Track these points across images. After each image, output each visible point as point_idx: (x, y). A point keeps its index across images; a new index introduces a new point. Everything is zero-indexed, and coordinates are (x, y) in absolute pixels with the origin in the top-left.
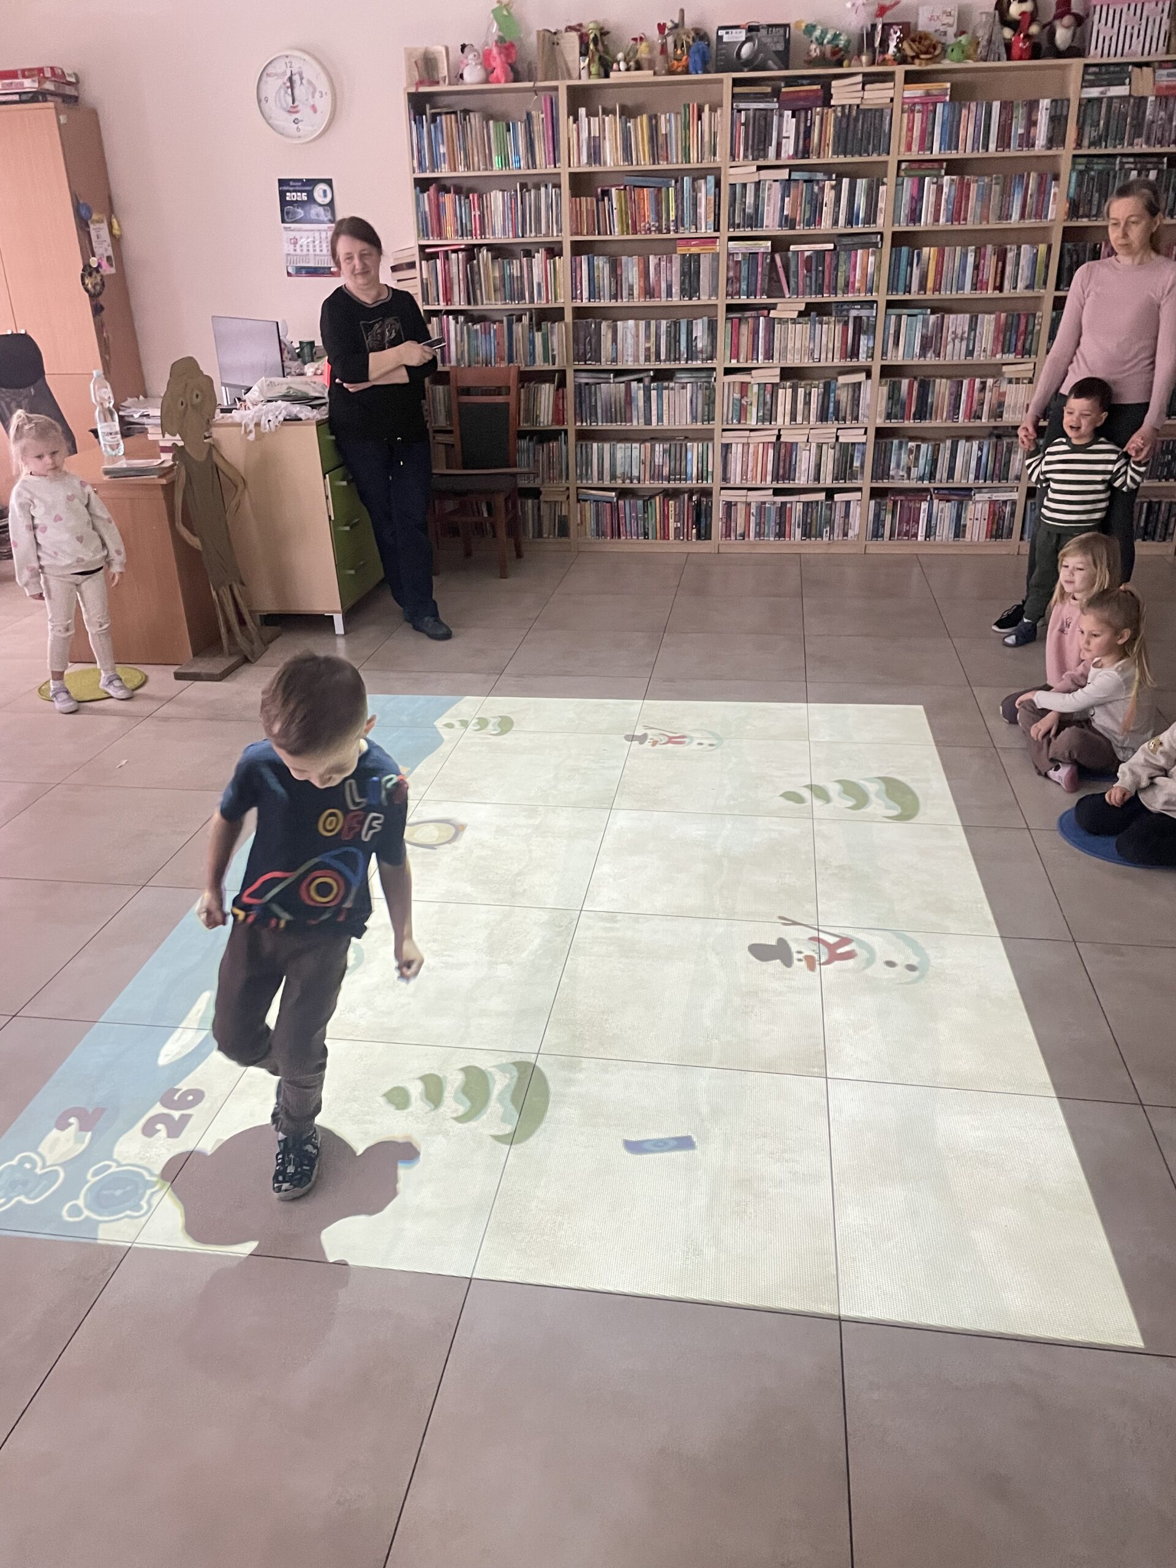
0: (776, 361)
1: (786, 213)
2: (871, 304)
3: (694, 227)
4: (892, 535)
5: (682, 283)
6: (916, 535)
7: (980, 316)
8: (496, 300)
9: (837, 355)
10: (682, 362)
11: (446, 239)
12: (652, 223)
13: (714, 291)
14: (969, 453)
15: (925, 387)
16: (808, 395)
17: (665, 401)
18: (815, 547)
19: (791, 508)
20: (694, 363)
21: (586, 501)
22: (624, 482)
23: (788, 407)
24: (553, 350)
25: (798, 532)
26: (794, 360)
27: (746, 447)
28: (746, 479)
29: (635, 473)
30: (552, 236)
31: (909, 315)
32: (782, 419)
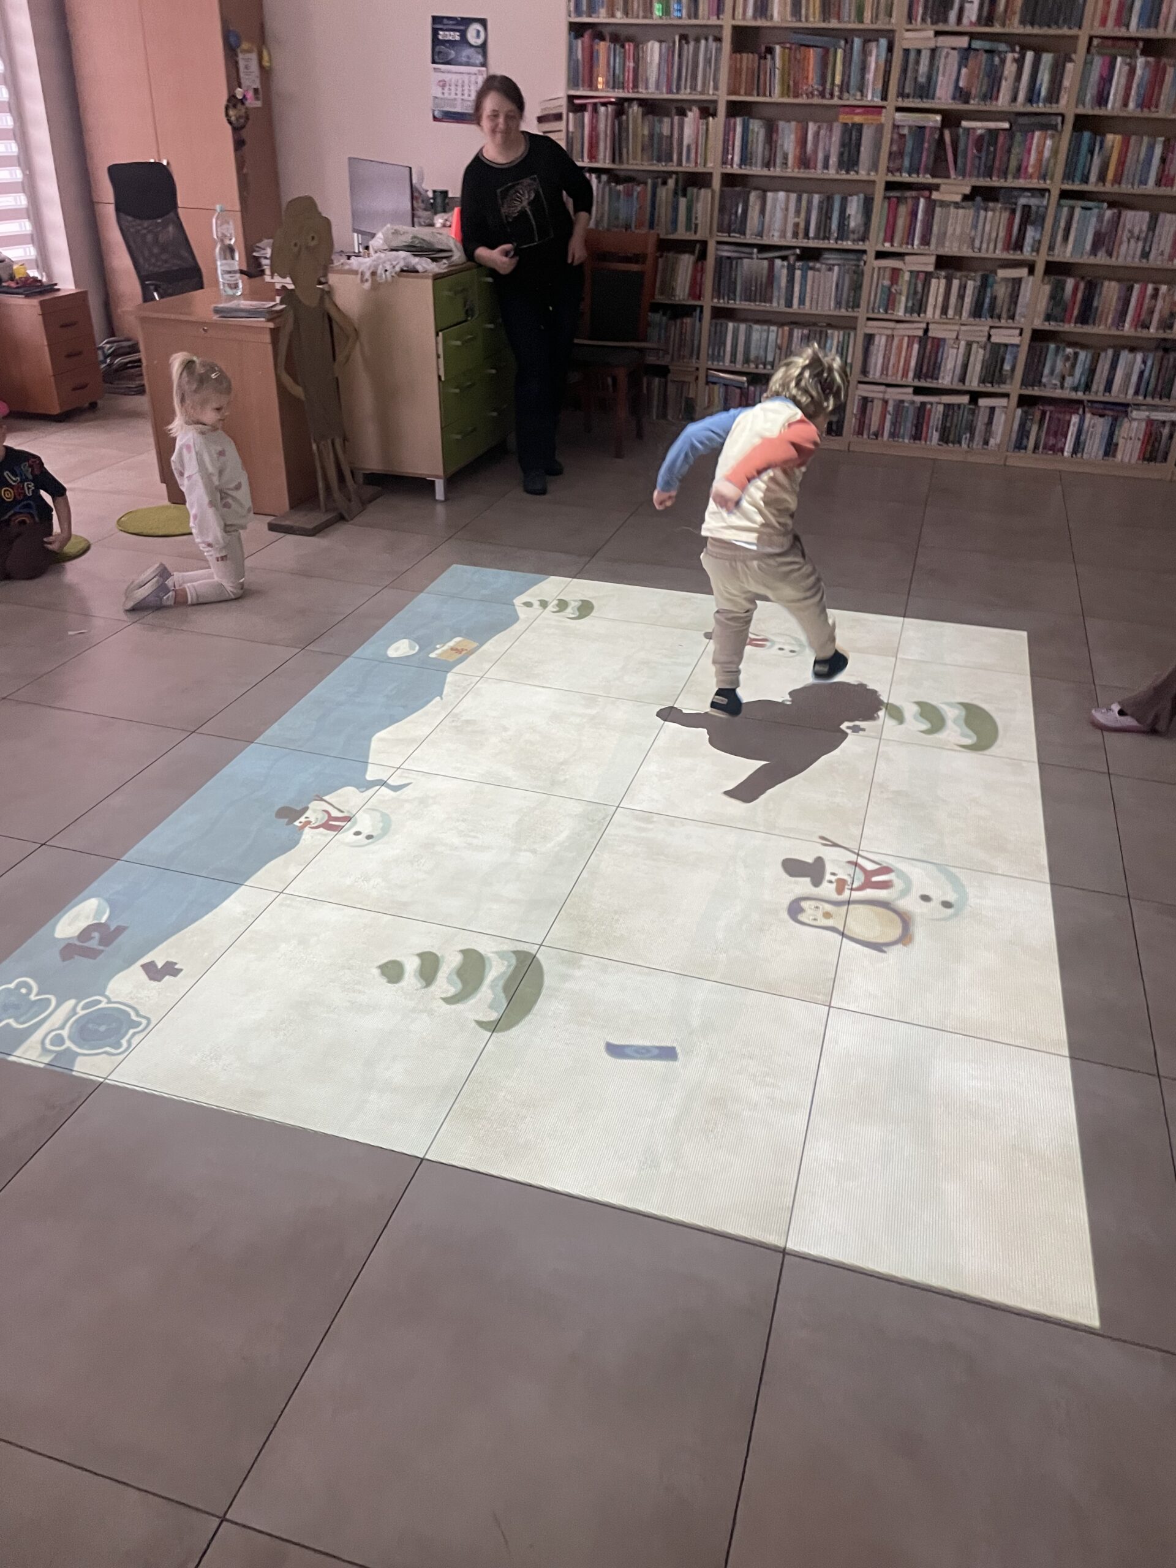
0: (933, 246)
1: (961, 84)
2: (1042, 192)
3: (859, 94)
4: (1036, 447)
5: (841, 154)
6: (1062, 450)
7: (1162, 216)
8: (642, 160)
9: (1000, 245)
10: (832, 241)
11: (597, 90)
12: (816, 87)
13: (875, 166)
14: (1132, 364)
15: (1092, 288)
16: (963, 287)
17: (809, 282)
18: (953, 454)
19: (930, 410)
20: (845, 243)
21: (714, 383)
22: (757, 367)
23: (940, 299)
24: (696, 218)
25: (936, 436)
26: (951, 248)
27: (890, 339)
28: (887, 375)
29: (770, 358)
30: (708, 94)
31: (1084, 208)
32: (932, 312)
